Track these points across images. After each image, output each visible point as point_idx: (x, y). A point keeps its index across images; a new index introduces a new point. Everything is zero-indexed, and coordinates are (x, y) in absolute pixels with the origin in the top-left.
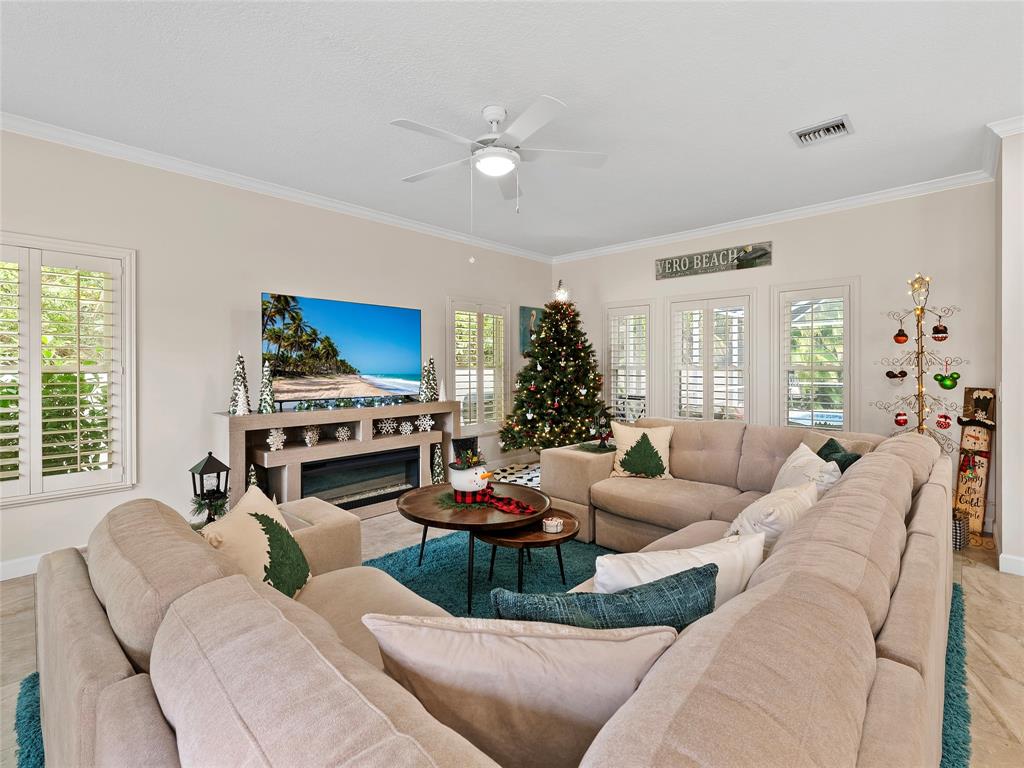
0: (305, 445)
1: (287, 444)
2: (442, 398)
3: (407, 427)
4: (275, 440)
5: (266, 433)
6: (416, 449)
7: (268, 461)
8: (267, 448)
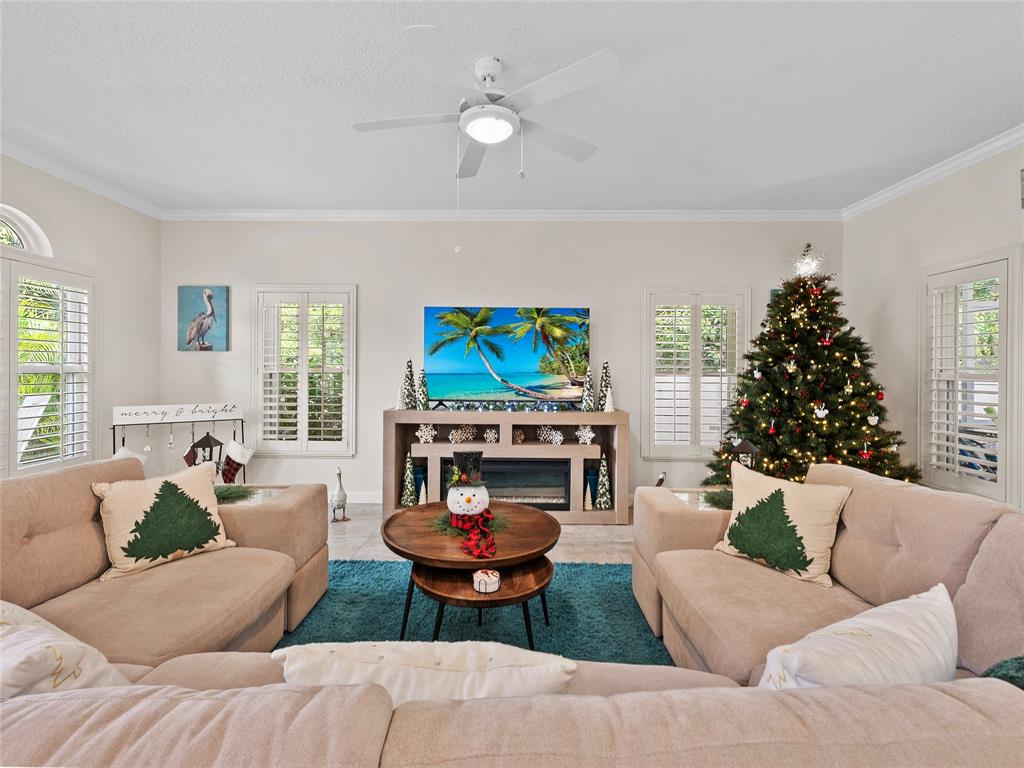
0: (450, 442)
1: (436, 439)
2: (608, 408)
3: (558, 437)
4: (425, 434)
5: (416, 427)
6: (566, 462)
7: (417, 451)
8: (417, 440)
